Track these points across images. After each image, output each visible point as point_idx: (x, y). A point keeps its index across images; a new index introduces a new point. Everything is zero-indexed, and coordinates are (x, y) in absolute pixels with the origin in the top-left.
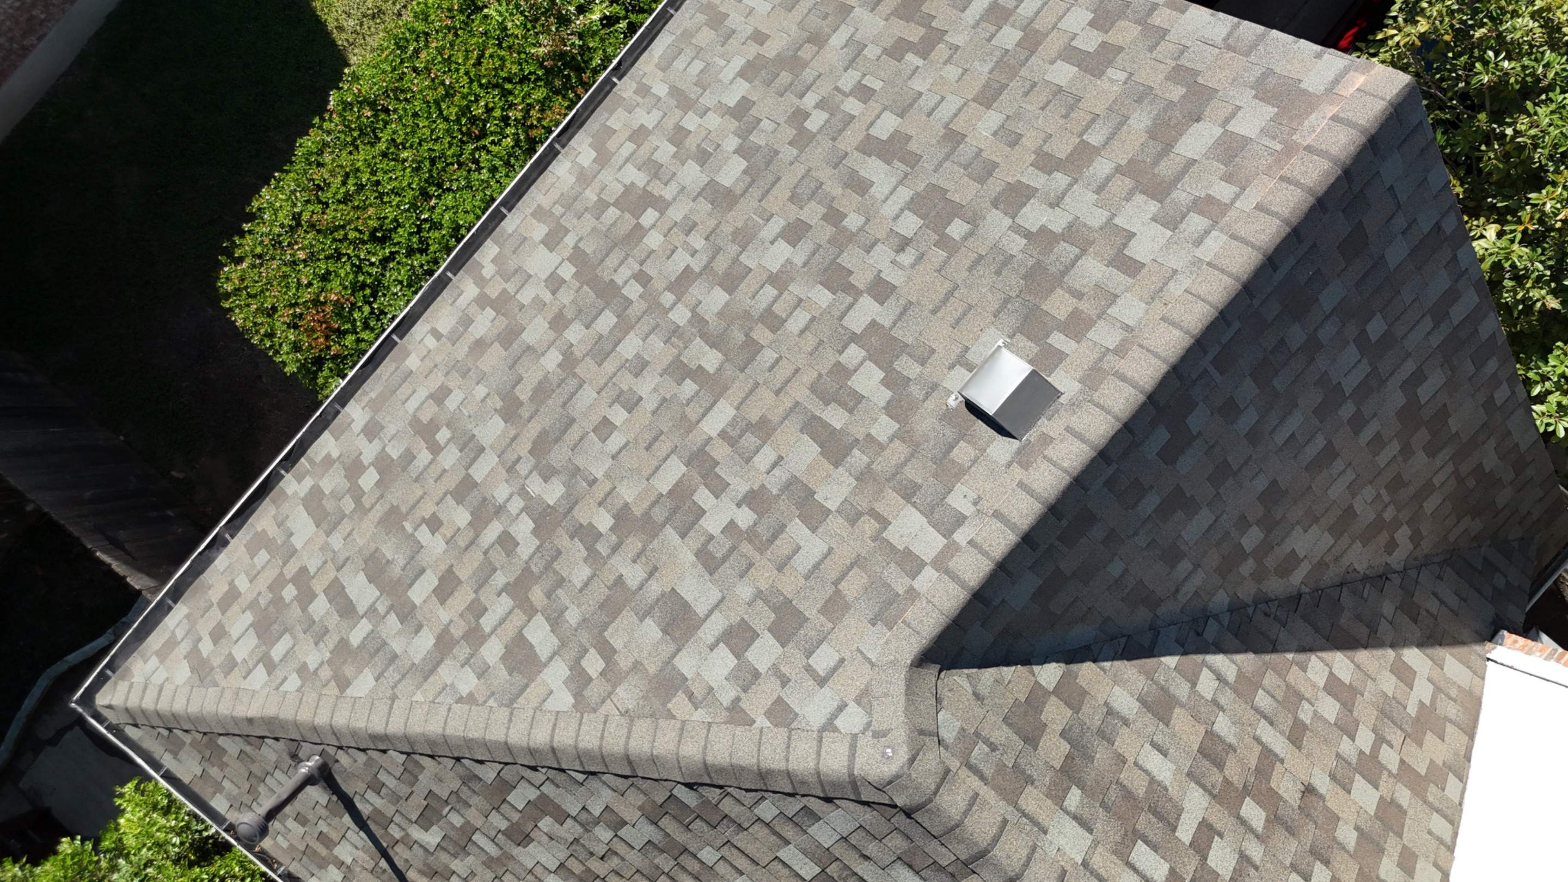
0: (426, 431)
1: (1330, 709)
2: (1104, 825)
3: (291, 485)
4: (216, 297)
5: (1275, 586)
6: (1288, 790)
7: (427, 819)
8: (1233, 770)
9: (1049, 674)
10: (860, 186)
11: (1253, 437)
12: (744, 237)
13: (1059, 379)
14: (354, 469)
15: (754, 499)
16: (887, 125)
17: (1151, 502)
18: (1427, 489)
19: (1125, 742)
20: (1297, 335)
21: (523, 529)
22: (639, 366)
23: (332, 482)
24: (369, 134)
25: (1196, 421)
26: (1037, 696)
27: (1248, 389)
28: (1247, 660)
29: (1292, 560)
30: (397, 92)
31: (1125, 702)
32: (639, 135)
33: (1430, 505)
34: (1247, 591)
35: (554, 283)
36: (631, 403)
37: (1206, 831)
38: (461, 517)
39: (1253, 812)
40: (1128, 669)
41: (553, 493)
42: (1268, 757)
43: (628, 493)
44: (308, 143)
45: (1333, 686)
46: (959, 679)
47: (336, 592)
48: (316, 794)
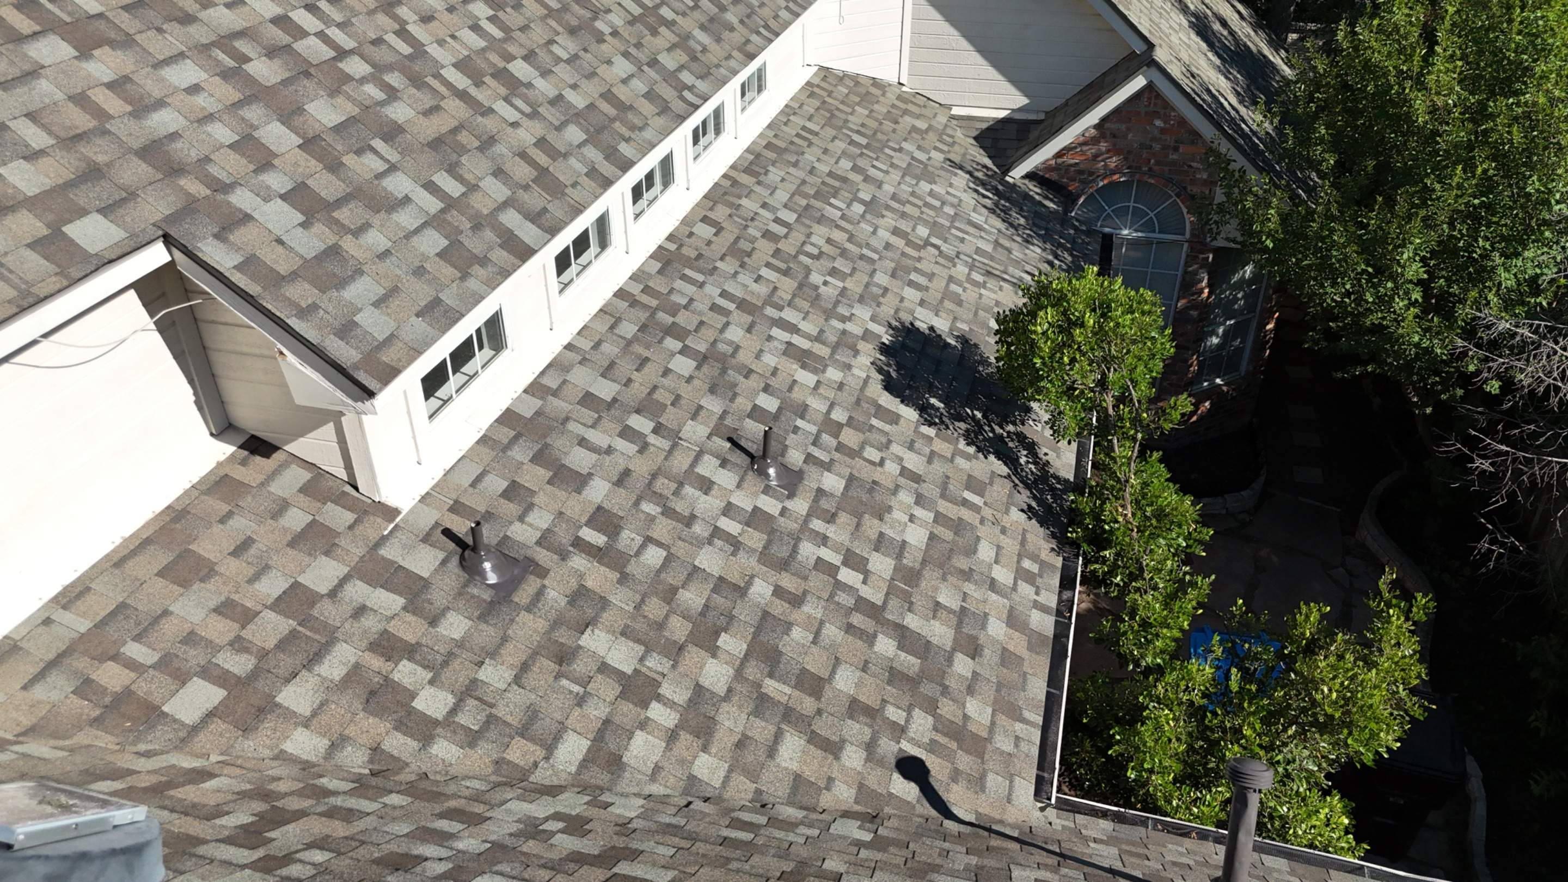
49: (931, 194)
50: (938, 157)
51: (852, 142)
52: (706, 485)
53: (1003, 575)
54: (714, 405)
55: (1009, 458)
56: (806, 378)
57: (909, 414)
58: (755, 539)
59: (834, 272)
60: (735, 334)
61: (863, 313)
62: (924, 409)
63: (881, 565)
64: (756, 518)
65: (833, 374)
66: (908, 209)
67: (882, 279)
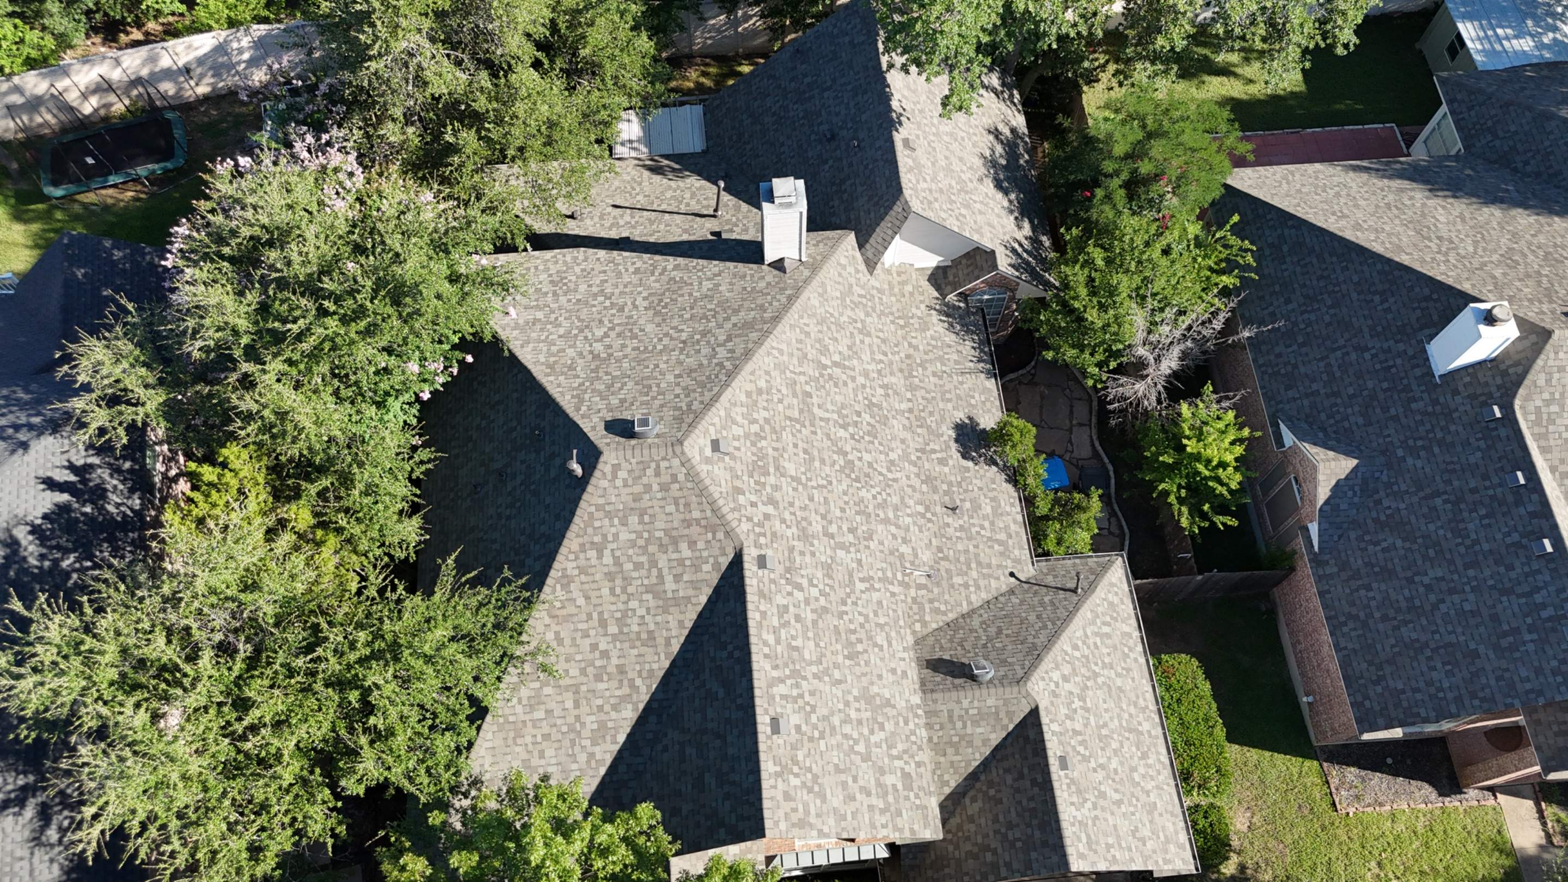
0: (1128, 670)
1: (946, 777)
2: (985, 710)
3: (1136, 634)
4: (1193, 655)
5: (972, 793)
6: (950, 751)
7: (1051, 601)
8: (964, 743)
9: (1011, 727)
10: (1116, 791)
11: (1020, 803)
12: (1122, 764)
13: (1062, 773)
14: (1131, 650)
15: (1075, 711)
16: (1123, 809)
17: (1026, 771)
18: (957, 847)
19: (989, 728)
20: (1035, 822)
21: (1097, 669)
22: (1111, 719)
23: (1131, 643)
24: (1206, 720)
25: (1036, 790)
26: (1011, 720)
27: (1032, 805)
28: (971, 769)
29: (974, 800)
30: (1211, 734)
31: (993, 736)
32: (1159, 773)
33: (951, 848)
34: (978, 785)
35: (1140, 724)
36: (1106, 710)
37: (965, 727)
38: (1107, 660)
39: (955, 739)
40: (994, 743)
41: (1100, 680)
42: (957, 753)
43: (1090, 693)
44: (1214, 705)
45: (947, 783)
46: (1027, 710)
47: (1108, 624)
48: (1071, 585)
49: (932, 338)
50: (923, 307)
51: (902, 327)
52: (948, 525)
53: (1008, 509)
54: (936, 497)
55: (996, 464)
56: (946, 469)
57: (970, 464)
58: (963, 535)
59: (931, 414)
60: (927, 465)
61: (944, 428)
62: (972, 459)
63: (987, 524)
64: (961, 528)
65: (951, 462)
66: (931, 356)
67: (941, 405)
